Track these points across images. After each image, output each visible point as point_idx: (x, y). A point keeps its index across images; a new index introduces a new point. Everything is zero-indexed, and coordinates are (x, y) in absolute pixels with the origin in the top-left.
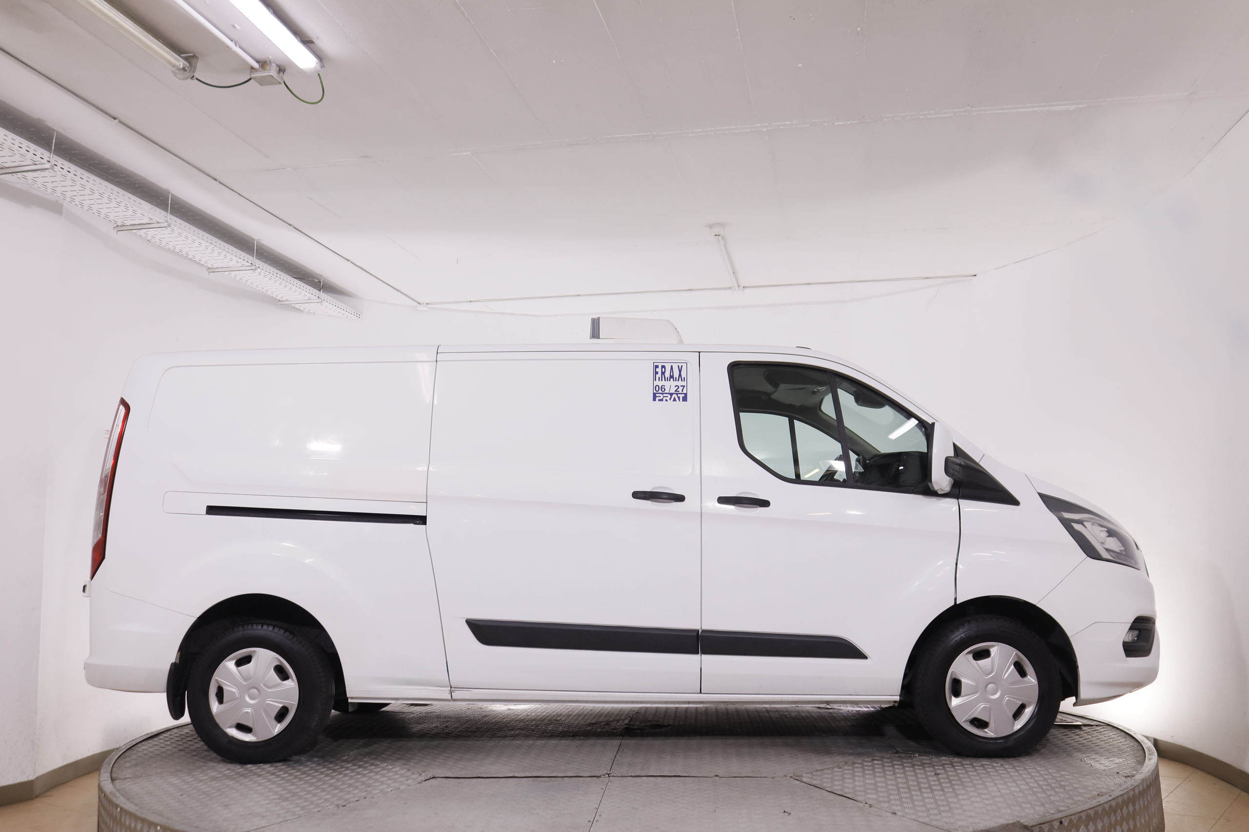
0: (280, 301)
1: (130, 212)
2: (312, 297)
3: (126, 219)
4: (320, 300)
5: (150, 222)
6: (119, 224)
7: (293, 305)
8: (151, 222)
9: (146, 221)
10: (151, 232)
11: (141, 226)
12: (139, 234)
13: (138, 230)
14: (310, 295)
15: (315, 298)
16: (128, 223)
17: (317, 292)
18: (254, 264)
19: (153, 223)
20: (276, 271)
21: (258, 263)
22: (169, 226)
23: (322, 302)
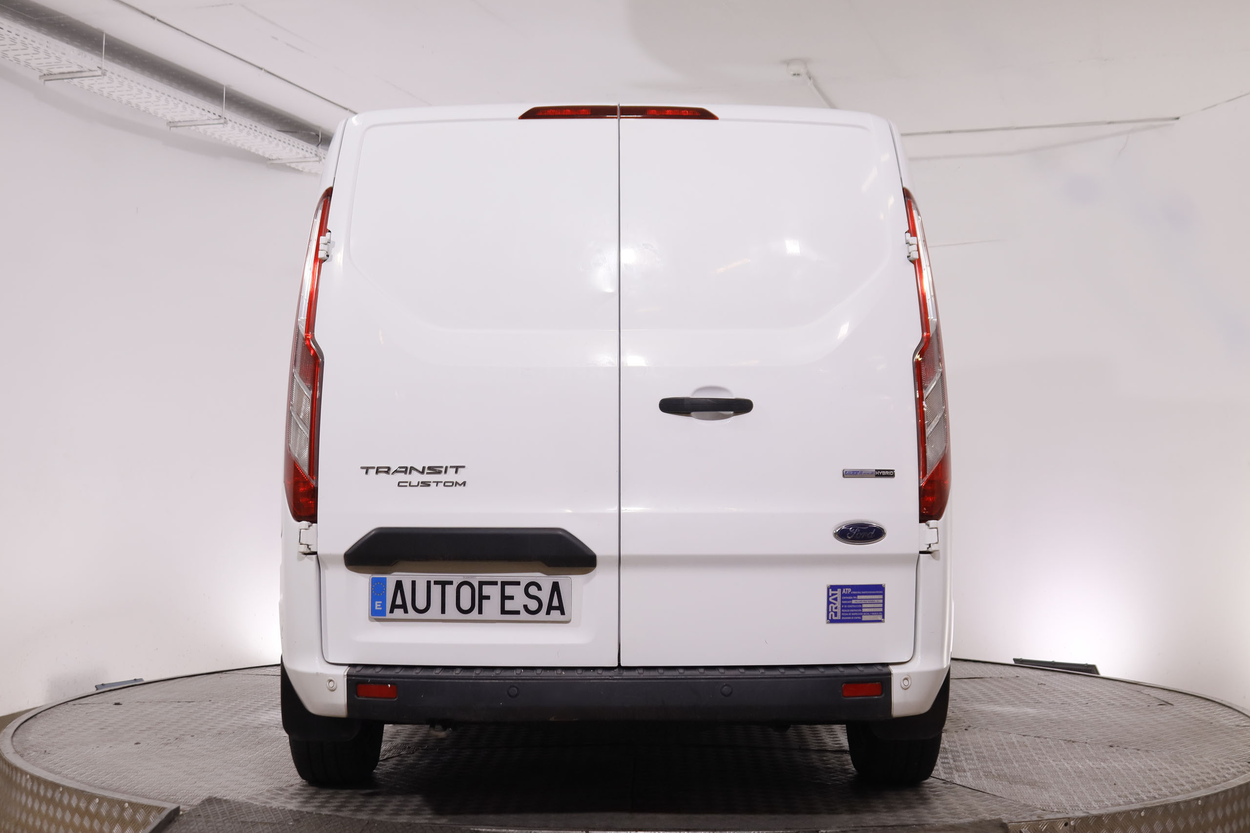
0: (270, 159)
1: (53, 60)
2: (308, 155)
3: (51, 67)
4: (317, 159)
5: (79, 70)
6: (45, 72)
7: (288, 164)
8: (82, 69)
9: (75, 68)
10: (86, 82)
11: (71, 75)
12: (72, 83)
13: (70, 80)
14: (304, 152)
15: (311, 155)
16: (56, 70)
17: (314, 147)
18: (223, 117)
19: (85, 71)
20: (254, 124)
21: (229, 114)
22: (104, 74)
23: (321, 160)
